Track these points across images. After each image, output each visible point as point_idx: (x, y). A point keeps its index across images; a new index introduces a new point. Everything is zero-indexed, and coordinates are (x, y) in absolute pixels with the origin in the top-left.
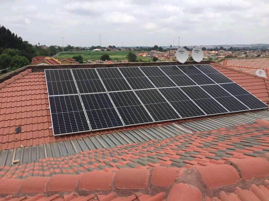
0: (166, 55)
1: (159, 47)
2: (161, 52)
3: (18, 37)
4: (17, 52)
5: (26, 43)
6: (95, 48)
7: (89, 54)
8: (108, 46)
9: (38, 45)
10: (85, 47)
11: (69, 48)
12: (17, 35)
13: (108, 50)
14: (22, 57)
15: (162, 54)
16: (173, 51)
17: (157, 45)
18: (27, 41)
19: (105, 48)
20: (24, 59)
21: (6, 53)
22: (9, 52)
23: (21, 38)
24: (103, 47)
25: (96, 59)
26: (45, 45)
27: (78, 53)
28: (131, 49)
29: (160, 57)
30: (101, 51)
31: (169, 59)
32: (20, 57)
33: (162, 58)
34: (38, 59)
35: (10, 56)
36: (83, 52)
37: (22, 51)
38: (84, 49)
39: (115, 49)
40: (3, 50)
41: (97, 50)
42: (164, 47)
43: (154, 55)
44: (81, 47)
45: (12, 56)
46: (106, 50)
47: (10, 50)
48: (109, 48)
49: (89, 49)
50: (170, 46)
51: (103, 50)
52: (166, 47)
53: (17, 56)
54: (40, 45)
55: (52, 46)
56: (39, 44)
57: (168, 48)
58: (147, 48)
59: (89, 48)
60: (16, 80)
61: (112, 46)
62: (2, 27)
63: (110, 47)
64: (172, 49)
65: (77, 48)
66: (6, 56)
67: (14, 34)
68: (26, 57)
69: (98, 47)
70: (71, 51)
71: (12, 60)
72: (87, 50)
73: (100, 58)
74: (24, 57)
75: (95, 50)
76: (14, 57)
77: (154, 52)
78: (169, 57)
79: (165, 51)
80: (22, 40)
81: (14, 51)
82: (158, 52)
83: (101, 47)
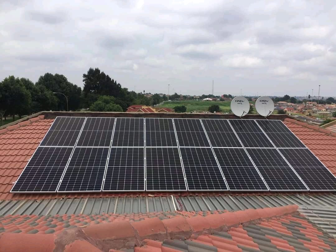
0: (299, 108)
1: (290, 98)
2: (293, 104)
3: (117, 84)
4: (112, 100)
5: (125, 90)
6: (206, 97)
7: (197, 104)
8: (223, 95)
9: (143, 93)
10: (195, 96)
11: (176, 97)
12: (116, 81)
13: (222, 100)
14: (116, 105)
15: (294, 107)
16: (311, 104)
17: (288, 95)
18: (126, 88)
19: (218, 97)
20: (118, 107)
21: (101, 101)
22: (104, 99)
23: (120, 85)
24: (215, 96)
25: (204, 110)
26: (150, 93)
27: (184, 103)
28: (252, 99)
29: (290, 110)
30: (213, 100)
31: (303, 113)
32: (114, 105)
33: (293, 111)
34: (134, 108)
35: (104, 104)
36: (190, 101)
37: (118, 98)
38: (192, 98)
39: (230, 99)
40: (98, 97)
41: (208, 99)
42: (300, 97)
43: (282, 107)
44: (190, 96)
45: (106, 104)
46: (219, 99)
47: (105, 97)
48: (223, 98)
49: (198, 99)
50: (308, 96)
51: (215, 100)
52: (302, 97)
53: (111, 104)
54: (145, 93)
55: (157, 94)
56: (144, 91)
57: (305, 98)
58: (275, 98)
59: (199, 97)
60: (21, 126)
61: (228, 95)
62: (102, 73)
63: (225, 96)
64: (310, 101)
65: (185, 97)
66: (100, 104)
67: (113, 80)
68: (120, 106)
69: (210, 96)
70: (178, 100)
71: (105, 108)
72: (196, 99)
73: (208, 109)
74: (118, 105)
75: (205, 99)
76: (108, 105)
77: (283, 103)
78: (303, 110)
79: (300, 102)
80: (121, 86)
81: (109, 98)
82: (288, 104)
83: (214, 96)
